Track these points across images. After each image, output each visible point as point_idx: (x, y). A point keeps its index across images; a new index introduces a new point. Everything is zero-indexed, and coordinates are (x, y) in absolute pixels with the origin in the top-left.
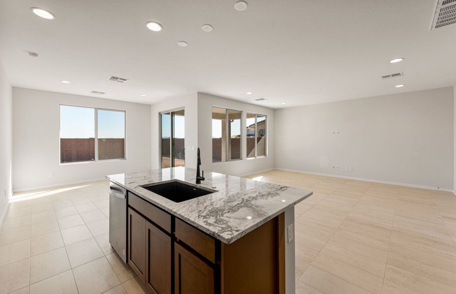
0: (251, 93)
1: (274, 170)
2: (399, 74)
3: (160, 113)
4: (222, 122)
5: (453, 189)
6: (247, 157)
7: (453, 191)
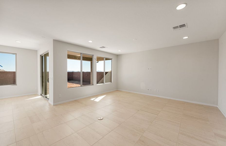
0: (92, 42)
1: (117, 90)
2: (183, 26)
3: (41, 55)
4: (91, 63)
5: (217, 105)
6: (97, 83)
7: (218, 107)
